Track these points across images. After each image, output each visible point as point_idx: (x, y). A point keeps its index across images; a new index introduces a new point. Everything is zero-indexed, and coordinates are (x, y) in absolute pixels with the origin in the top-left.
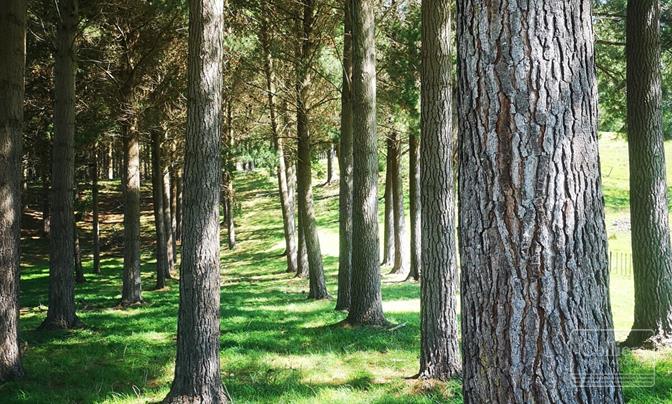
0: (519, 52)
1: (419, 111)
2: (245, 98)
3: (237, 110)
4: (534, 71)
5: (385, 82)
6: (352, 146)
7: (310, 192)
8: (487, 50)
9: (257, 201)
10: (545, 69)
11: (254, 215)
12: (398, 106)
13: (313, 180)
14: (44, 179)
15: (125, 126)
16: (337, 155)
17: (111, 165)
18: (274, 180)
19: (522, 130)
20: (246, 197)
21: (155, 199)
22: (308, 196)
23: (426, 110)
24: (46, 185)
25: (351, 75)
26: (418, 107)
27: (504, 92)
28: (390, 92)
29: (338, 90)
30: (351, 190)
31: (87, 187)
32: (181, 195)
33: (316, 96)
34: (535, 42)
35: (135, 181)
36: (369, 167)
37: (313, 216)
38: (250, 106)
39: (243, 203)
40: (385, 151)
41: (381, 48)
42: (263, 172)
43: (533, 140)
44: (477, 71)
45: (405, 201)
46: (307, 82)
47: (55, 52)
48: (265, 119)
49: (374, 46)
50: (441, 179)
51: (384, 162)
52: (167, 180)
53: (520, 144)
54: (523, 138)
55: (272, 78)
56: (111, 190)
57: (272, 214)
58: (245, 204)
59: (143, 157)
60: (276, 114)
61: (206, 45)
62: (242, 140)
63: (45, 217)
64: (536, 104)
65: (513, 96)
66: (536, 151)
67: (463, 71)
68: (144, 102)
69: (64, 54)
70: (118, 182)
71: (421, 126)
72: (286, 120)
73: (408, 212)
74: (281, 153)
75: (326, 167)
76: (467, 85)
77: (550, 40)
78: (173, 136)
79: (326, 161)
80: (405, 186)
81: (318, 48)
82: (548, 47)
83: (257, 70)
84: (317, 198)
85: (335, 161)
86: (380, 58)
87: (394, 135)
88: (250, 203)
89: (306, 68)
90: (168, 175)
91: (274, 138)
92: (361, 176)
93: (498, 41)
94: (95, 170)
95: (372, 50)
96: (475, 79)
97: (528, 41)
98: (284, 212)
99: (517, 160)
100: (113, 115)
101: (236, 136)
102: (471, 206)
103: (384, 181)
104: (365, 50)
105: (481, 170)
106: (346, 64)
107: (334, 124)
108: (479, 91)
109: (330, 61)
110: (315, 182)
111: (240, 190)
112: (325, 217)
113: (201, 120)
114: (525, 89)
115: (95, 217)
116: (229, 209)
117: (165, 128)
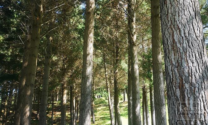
0: (185, 64)
1: (153, 80)
2: (98, 76)
3: (96, 80)
4: (190, 70)
5: (141, 70)
6: (131, 90)
7: (119, 105)
8: (174, 64)
9: (102, 108)
10: (194, 69)
11: (101, 112)
12: (146, 78)
13: (119, 101)
14: (38, 101)
15: (63, 85)
16: (127, 93)
17: (58, 97)
18: (107, 101)
19: (188, 88)
20: (98, 107)
21: (70, 107)
22: (118, 106)
23: (155, 80)
24: (39, 103)
25: (131, 69)
26: (152, 78)
27: (181, 76)
28: (143, 73)
29: (127, 73)
30: (132, 105)
31: (51, 103)
32: (78, 106)
33: (120, 75)
34: (189, 61)
35: (65, 102)
36: (137, 97)
37: (119, 113)
38: (100, 78)
39: (97, 108)
40: (142, 92)
41: (139, 60)
42: (104, 98)
43: (192, 92)
44: (172, 70)
45: (149, 108)
46: (117, 71)
47: (45, 64)
48: (104, 82)
49: (137, 60)
50: (161, 102)
51: (142, 95)
52: (74, 101)
53: (187, 93)
54: (188, 91)
55: (106, 70)
56: (58, 104)
57: (106, 112)
58: (97, 109)
59: (68, 94)
60: (108, 81)
61: (88, 62)
62: (97, 89)
63: (38, 113)
64: (191, 80)
65: (184, 78)
66: (193, 95)
67: (167, 70)
68: (69, 78)
69: (47, 65)
70: (60, 102)
71: (154, 84)
72: (111, 82)
73: (150, 111)
74: (109, 92)
75: (123, 97)
76: (169, 75)
77: (194, 60)
78: (76, 88)
79: (123, 95)
80: (149, 103)
81: (120, 61)
82: (194, 63)
83: (102, 68)
84: (120, 107)
85: (126, 95)
86: (139, 63)
87: (145, 87)
88: (99, 108)
89: (117, 67)
90: (74, 100)
91: (107, 88)
92: (135, 100)
93: (178, 61)
94: (53, 98)
95: (137, 61)
96: (171, 73)
97: (187, 61)
98: (110, 111)
99: (187, 98)
100: (60, 82)
101: (95, 87)
102: (172, 113)
103: (142, 101)
104: (135, 61)
105: (175, 101)
106: (129, 66)
107: (126, 83)
108: (173, 76)
109: (124, 65)
110: (120, 101)
111: (96, 104)
112: (123, 113)
113: (86, 83)
114: (188, 75)
115: (52, 113)
116: (93, 110)
117: (74, 85)
